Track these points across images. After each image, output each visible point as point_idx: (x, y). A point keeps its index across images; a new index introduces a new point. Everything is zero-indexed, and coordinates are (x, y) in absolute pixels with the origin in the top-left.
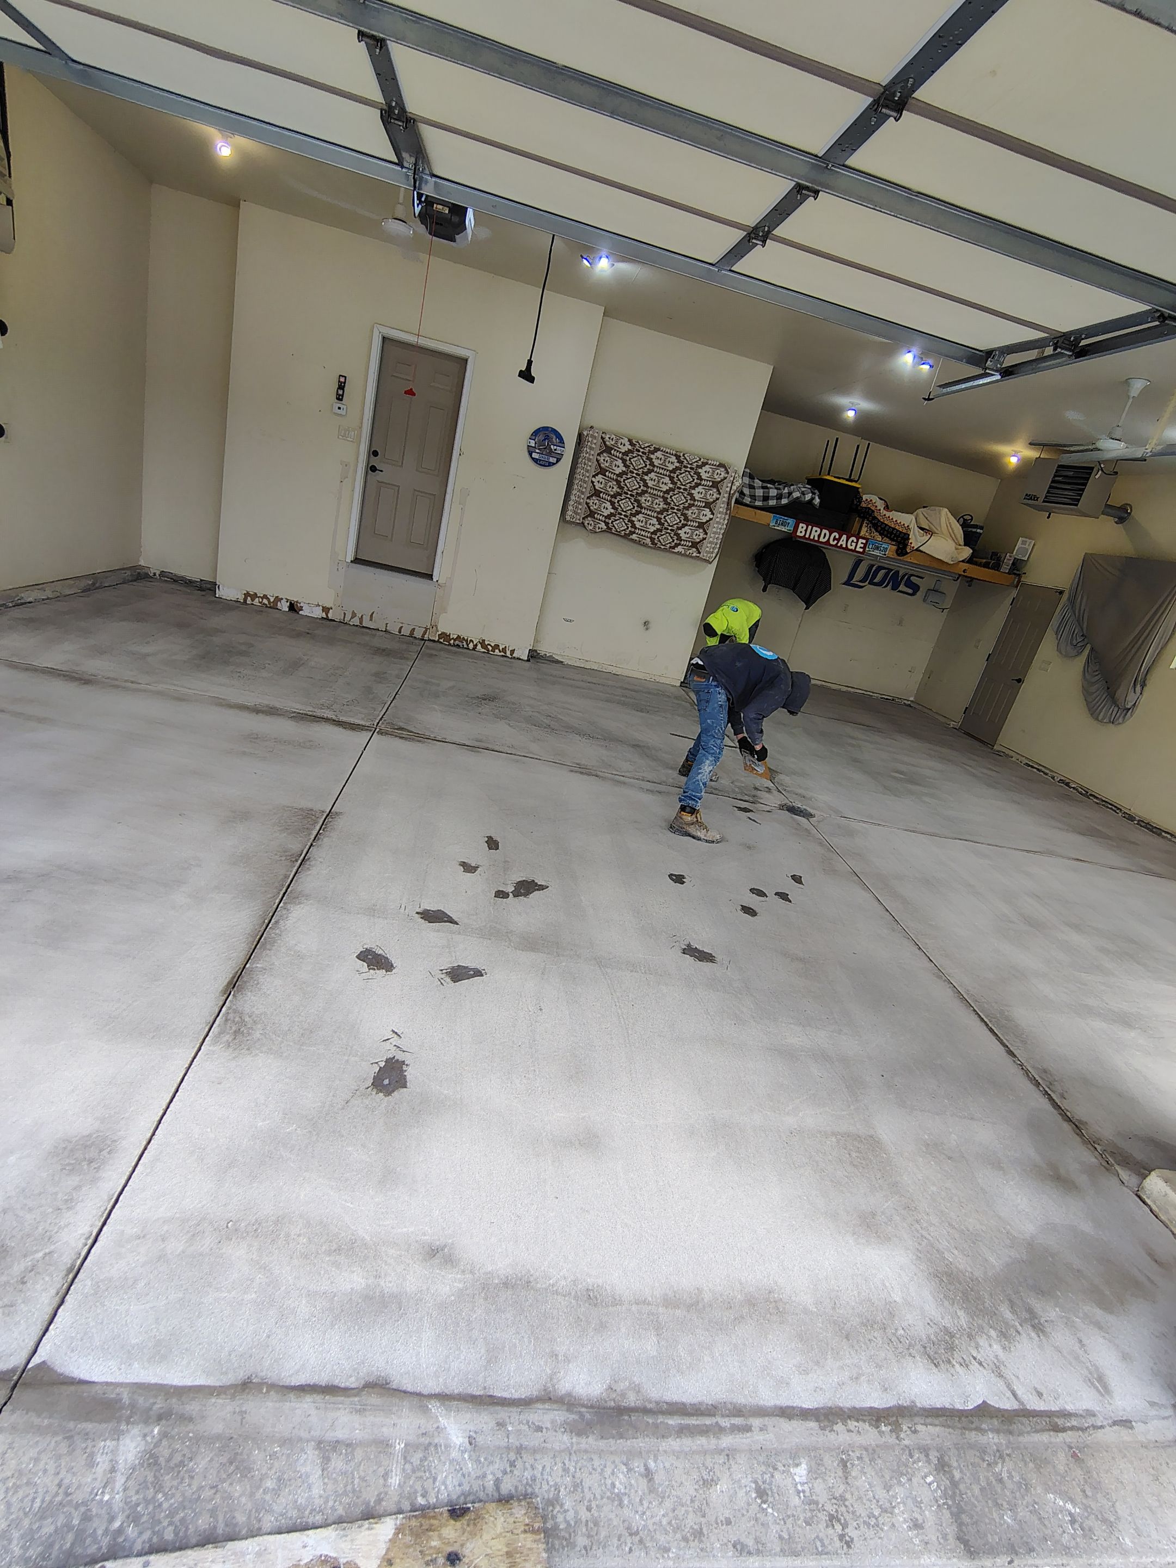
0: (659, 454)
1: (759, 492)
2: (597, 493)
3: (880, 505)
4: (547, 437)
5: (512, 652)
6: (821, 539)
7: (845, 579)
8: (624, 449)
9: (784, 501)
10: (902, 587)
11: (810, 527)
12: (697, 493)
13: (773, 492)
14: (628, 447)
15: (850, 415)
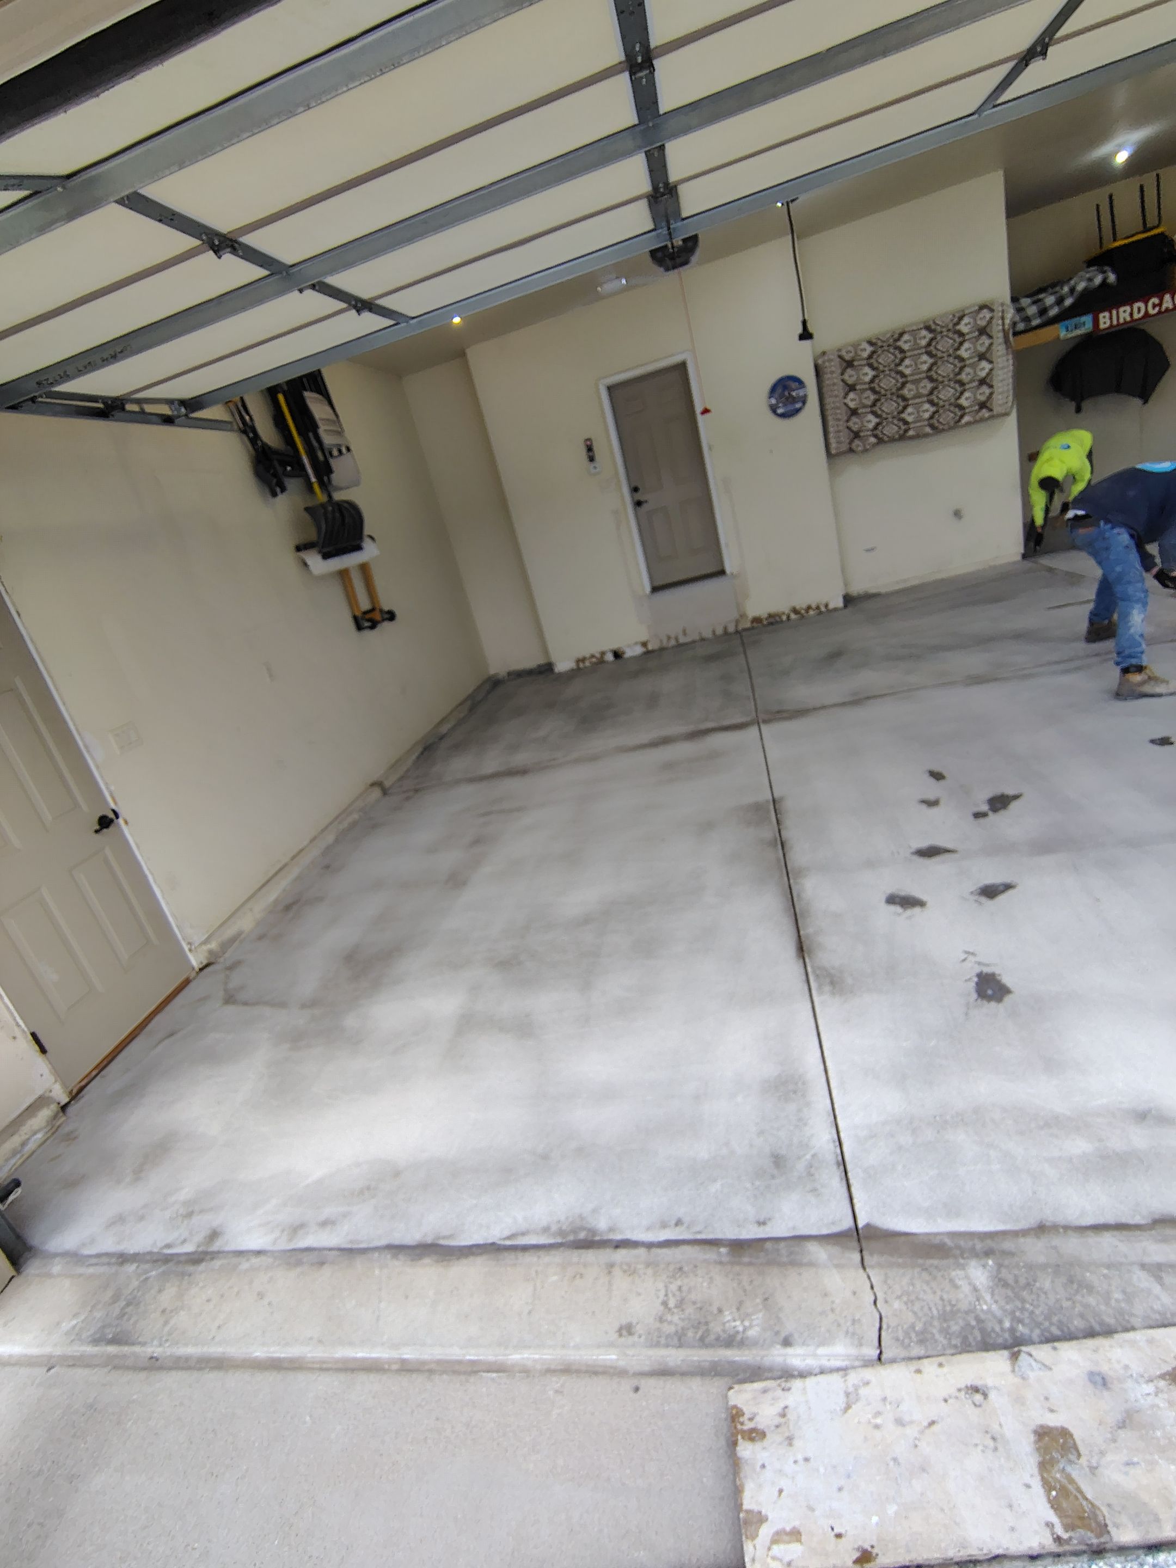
0: (906, 337)
1: (1032, 310)
2: (854, 412)
4: (785, 388)
5: (826, 606)
6: (1136, 316)
8: (866, 354)
9: (1068, 302)
11: (1114, 312)
12: (965, 351)
13: (1050, 300)
14: (869, 349)
15: (1122, 157)
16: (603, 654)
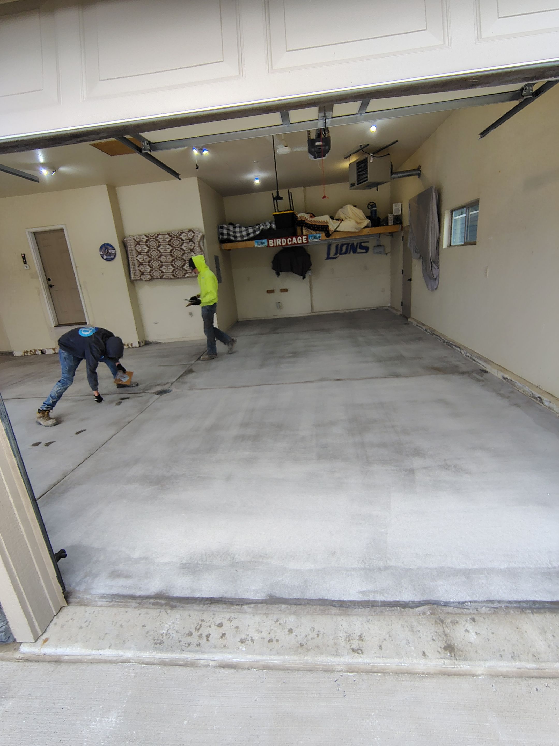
0: (160, 236)
2: (141, 264)
3: (307, 216)
4: (106, 248)
5: (131, 345)
6: (283, 244)
7: (326, 256)
8: (144, 240)
9: (258, 233)
10: (359, 250)
12: (184, 247)
14: (146, 238)
15: (257, 182)
16: (36, 350)
